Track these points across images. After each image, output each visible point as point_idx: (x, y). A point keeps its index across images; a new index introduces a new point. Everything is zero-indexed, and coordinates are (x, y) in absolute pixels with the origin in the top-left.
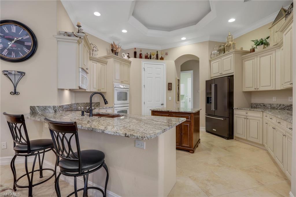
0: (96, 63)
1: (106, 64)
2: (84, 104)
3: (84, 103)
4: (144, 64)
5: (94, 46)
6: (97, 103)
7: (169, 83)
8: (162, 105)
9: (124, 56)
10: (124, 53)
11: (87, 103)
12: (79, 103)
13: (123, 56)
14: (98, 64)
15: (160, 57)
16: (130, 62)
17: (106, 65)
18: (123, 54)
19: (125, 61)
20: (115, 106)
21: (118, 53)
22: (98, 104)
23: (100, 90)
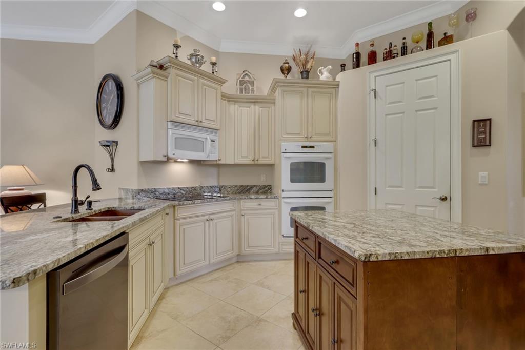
0: (249, 107)
1: (274, 103)
2: (236, 188)
3: (236, 186)
4: (375, 77)
5: (246, 72)
6: (265, 186)
7: (474, 121)
8: (444, 199)
9: (322, 74)
10: (323, 68)
11: (242, 186)
12: (225, 186)
13: (320, 75)
14: (252, 106)
15: (438, 37)
16: (337, 86)
17: (275, 105)
18: (320, 71)
19: (325, 84)
20: (284, 194)
21: (308, 72)
22: (267, 189)
23: (257, 160)
